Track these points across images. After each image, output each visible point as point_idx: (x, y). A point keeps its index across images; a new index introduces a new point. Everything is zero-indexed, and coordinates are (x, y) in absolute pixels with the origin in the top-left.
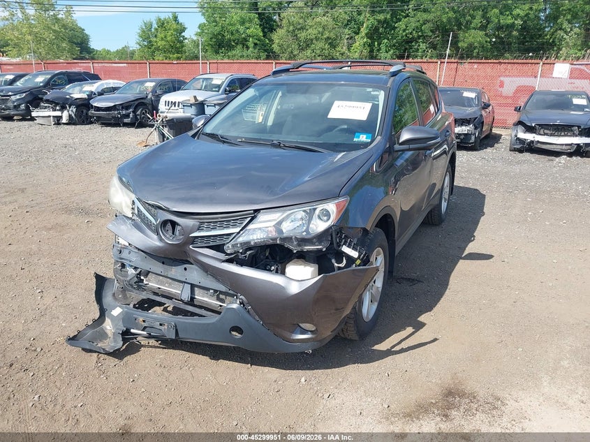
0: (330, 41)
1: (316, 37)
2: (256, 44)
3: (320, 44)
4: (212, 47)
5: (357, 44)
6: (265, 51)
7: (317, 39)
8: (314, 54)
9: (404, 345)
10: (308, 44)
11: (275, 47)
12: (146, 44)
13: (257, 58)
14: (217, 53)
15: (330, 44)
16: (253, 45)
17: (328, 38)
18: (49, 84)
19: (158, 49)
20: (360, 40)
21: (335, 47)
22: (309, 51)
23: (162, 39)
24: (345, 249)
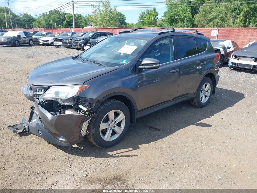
0: (222, 19)
1: (215, 17)
2: (188, 21)
3: (217, 20)
4: (169, 22)
5: (238, 20)
6: (192, 23)
7: (216, 18)
8: (213, 25)
9: (124, 154)
10: (211, 20)
11: (196, 22)
12: (141, 21)
13: (187, 27)
14: (171, 24)
15: (222, 20)
16: (186, 21)
17: (222, 17)
18: (93, 37)
19: (145, 23)
20: (240, 18)
21: (224, 22)
22: (211, 24)
23: (148, 19)
24: (81, 106)
